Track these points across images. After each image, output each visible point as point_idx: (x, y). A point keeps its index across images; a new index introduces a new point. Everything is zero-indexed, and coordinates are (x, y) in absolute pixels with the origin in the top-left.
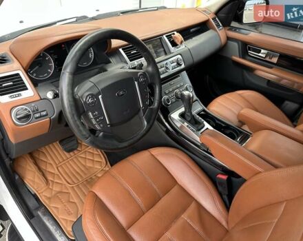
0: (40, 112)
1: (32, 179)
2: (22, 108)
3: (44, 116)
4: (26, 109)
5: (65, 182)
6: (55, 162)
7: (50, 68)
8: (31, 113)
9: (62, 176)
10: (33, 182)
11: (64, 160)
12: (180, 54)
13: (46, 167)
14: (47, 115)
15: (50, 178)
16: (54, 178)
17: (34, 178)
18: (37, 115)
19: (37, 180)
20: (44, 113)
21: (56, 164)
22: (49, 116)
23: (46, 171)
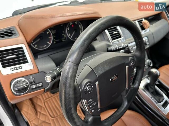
0: (36, 84)
1: (26, 111)
2: (21, 80)
3: (39, 87)
4: (25, 81)
5: (48, 115)
6: (43, 98)
7: (49, 40)
8: (29, 84)
9: (47, 109)
10: (27, 113)
11: (49, 98)
12: (147, 37)
13: (37, 101)
14: (42, 86)
15: (39, 110)
16: (41, 110)
17: (28, 110)
18: (34, 87)
19: (30, 112)
20: (40, 85)
21: (44, 100)
22: (44, 87)
23: (36, 103)
